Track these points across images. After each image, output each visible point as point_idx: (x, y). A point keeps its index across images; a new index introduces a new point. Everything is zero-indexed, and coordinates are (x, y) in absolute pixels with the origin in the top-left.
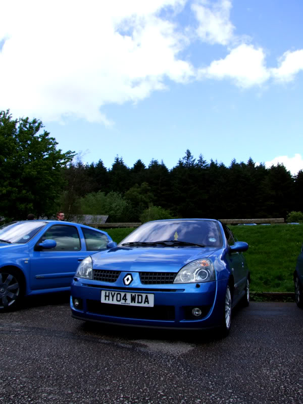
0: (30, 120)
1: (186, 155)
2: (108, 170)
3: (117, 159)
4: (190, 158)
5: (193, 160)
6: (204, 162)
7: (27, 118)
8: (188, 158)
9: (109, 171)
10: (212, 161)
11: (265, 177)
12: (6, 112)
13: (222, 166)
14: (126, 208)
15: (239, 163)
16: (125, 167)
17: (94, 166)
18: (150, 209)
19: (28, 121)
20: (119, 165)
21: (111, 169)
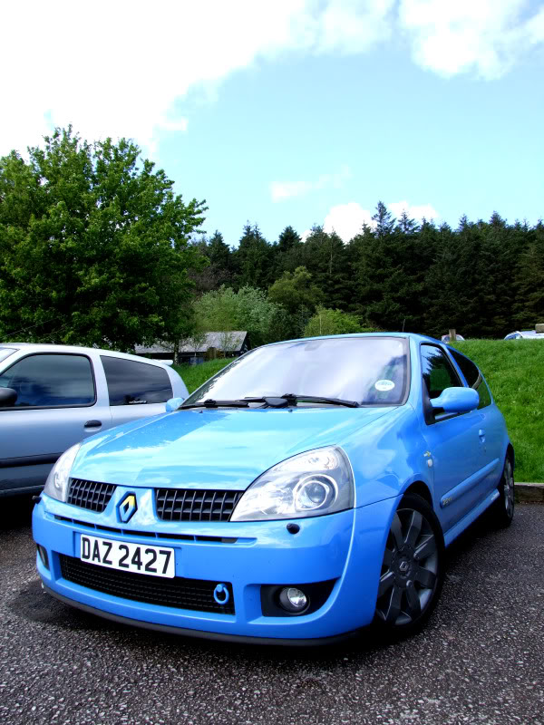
0: (115, 143)
1: (377, 212)
2: (231, 250)
3: (248, 229)
4: (386, 217)
5: (391, 220)
6: (410, 224)
7: (109, 140)
8: (381, 217)
9: (234, 251)
10: (425, 221)
11: (530, 245)
12: (67, 130)
13: (445, 229)
14: (278, 316)
15: (475, 222)
16: (263, 241)
17: (208, 243)
18: (320, 317)
19: (112, 144)
20: (251, 239)
21: (237, 248)
